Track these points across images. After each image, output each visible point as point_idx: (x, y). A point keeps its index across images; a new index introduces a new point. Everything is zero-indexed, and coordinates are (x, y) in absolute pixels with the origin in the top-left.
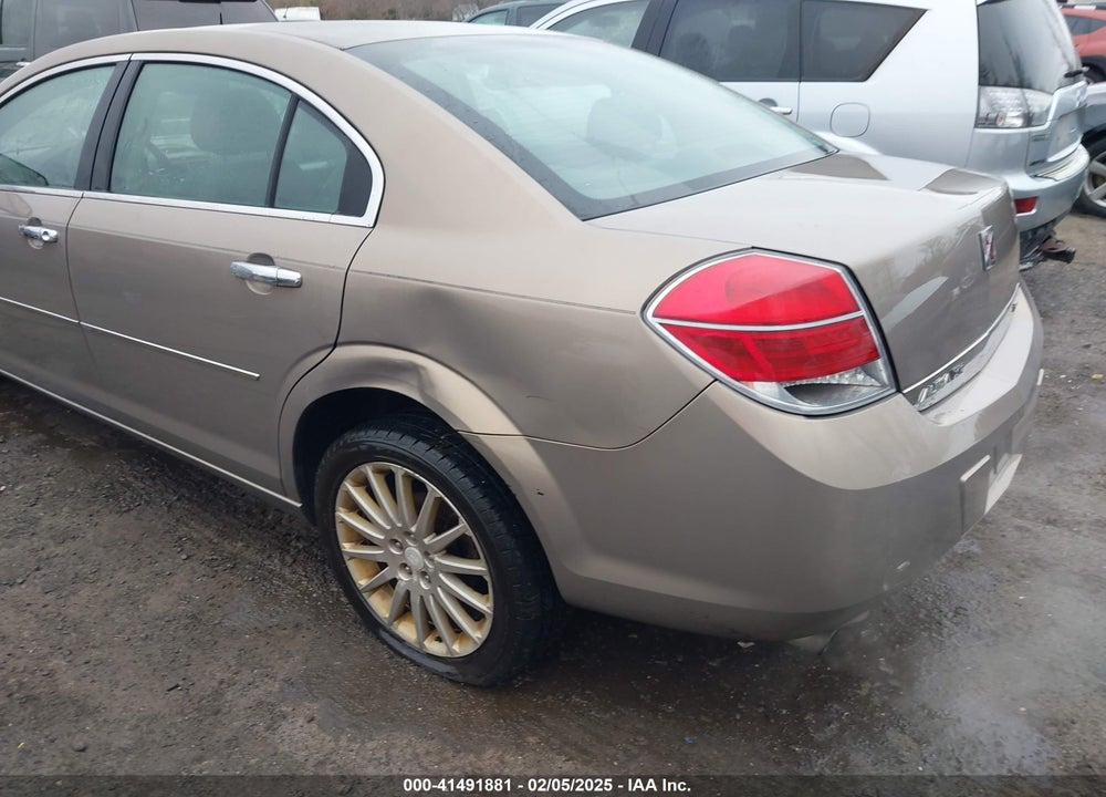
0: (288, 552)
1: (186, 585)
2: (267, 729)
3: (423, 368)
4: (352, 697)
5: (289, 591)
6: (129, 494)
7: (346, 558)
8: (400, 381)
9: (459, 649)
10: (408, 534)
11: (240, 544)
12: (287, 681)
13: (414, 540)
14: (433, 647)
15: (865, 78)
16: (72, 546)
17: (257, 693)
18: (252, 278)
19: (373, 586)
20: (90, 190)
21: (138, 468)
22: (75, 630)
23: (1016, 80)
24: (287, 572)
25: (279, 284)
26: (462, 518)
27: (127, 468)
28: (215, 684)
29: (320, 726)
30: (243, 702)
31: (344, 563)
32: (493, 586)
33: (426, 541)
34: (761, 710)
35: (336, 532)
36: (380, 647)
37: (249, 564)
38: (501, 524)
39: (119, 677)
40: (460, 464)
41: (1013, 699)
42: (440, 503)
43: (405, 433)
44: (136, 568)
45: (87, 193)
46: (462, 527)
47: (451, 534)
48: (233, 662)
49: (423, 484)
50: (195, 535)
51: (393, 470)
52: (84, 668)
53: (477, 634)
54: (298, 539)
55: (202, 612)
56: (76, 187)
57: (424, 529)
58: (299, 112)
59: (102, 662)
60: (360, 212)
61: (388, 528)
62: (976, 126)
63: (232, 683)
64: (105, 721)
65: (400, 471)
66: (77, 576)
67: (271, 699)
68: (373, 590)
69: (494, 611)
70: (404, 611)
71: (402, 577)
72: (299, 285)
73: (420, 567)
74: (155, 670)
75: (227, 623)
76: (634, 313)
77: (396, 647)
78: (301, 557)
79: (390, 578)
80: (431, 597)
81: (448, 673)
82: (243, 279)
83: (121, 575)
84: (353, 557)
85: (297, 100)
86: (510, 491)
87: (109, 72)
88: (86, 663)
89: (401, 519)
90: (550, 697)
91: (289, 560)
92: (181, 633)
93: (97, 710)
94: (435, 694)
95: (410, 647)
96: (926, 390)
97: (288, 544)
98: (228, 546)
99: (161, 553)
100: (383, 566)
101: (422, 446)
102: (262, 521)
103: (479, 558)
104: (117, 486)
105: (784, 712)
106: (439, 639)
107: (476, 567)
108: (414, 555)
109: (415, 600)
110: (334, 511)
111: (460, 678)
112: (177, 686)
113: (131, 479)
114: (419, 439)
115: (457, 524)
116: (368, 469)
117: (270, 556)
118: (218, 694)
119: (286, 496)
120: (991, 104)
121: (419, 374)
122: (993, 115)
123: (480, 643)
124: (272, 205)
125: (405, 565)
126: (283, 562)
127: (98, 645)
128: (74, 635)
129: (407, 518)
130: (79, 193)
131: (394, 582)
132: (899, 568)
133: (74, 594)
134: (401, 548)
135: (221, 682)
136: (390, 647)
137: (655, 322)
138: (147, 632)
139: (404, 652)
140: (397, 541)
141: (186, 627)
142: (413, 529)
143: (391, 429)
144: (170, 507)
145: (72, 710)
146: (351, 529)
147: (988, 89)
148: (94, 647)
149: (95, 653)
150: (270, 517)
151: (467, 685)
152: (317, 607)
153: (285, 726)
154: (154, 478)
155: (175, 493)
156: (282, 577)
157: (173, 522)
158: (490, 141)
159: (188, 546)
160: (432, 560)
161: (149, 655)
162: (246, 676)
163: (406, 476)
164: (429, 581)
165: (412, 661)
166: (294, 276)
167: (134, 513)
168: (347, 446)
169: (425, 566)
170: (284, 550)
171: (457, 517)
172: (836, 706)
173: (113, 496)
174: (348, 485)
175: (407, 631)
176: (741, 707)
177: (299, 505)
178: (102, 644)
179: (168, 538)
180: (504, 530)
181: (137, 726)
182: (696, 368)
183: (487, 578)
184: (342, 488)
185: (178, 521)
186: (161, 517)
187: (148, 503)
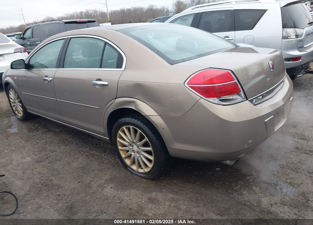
0: (106, 152)
1: (82, 161)
2: (101, 190)
3: (136, 102)
4: (121, 183)
5: (107, 161)
6: (67, 141)
7: (120, 150)
8: (131, 105)
9: (147, 170)
10: (134, 142)
11: (94, 151)
12: (106, 180)
13: (135, 144)
14: (141, 170)
15: (252, 29)
16: (55, 153)
17: (98, 183)
18: (97, 84)
19: (126, 157)
20: (59, 68)
21: (70, 136)
22: (56, 171)
23: (293, 26)
24: (106, 157)
25: (103, 85)
26: (146, 137)
27: (67, 136)
28: (89, 181)
29: (114, 189)
30: (96, 185)
31: (119, 152)
32: (154, 153)
33: (138, 144)
34: (221, 183)
35: (117, 144)
36: (128, 172)
37: (97, 155)
38: (154, 137)
39: (67, 180)
40: (145, 124)
41: (286, 179)
42: (141, 134)
43: (132, 118)
44: (70, 158)
45: (59, 69)
46: (146, 139)
47: (143, 141)
48: (93, 177)
49: (137, 130)
50: (83, 150)
51: (130, 127)
52: (59, 179)
53: (150, 166)
54: (108, 149)
55: (86, 166)
56: (56, 68)
57: (137, 141)
58: (107, 46)
59: (63, 177)
60: (121, 67)
61: (129, 141)
62: (282, 39)
63: (93, 181)
64: (64, 189)
65: (131, 127)
66: (56, 159)
67: (102, 184)
68: (126, 158)
69: (154, 159)
70: (133, 163)
71: (133, 153)
72: (107, 85)
73: (137, 151)
74: (75, 179)
75: (91, 169)
76: (182, 84)
77: (132, 172)
78: (109, 154)
79: (130, 154)
80: (139, 158)
81: (144, 176)
82: (95, 85)
83: (66, 159)
84: (121, 150)
85: (106, 43)
86: (156, 129)
87: (63, 40)
88: (59, 178)
89: (132, 139)
90: (169, 181)
91: (106, 154)
92: (81, 171)
93: (62, 187)
94: (141, 181)
95: (135, 171)
96: (255, 100)
97: (106, 151)
98: (91, 152)
99: (75, 154)
100: (128, 151)
101: (136, 120)
102: (99, 146)
103: (150, 147)
104: (64, 140)
105: (227, 183)
106: (142, 169)
107: (150, 149)
108: (135, 148)
109: (136, 159)
110: (117, 139)
111: (147, 177)
112: (80, 182)
113: (68, 138)
114: (135, 119)
115: (145, 139)
116: (124, 128)
117: (101, 154)
118: (90, 183)
119: (105, 137)
120: (286, 33)
121: (135, 103)
122: (287, 36)
123: (151, 168)
124: (101, 68)
125: (133, 151)
126: (105, 155)
127: (62, 174)
128: (56, 172)
129: (133, 139)
130: (56, 69)
131: (131, 155)
132: (249, 142)
133: (55, 163)
134: (132, 147)
135: (90, 181)
136: (131, 172)
137: (187, 86)
138: (73, 171)
139: (134, 172)
140: (131, 145)
141: (82, 169)
142: (135, 141)
143: (129, 117)
144: (77, 144)
145: (56, 187)
146: (121, 143)
147: (285, 29)
148: (61, 174)
149: (61, 176)
150: (101, 145)
151: (149, 179)
152: (113, 164)
153: (105, 189)
154: (73, 138)
155: (78, 141)
156: (104, 158)
157: (78, 147)
158: (150, 49)
159: (82, 152)
160: (139, 149)
161: (73, 176)
162: (96, 179)
163: (133, 128)
164: (139, 154)
165: (136, 174)
166: (106, 83)
167: (69, 146)
168: (119, 122)
169: (138, 150)
170: (105, 152)
171: (144, 136)
172: (240, 182)
173: (63, 142)
174: (120, 132)
175: (134, 167)
176: (216, 182)
177: (108, 139)
178: (63, 174)
179: (77, 151)
180: (155, 139)
181: (71, 190)
182: (197, 96)
183: (152, 151)
184: (118, 133)
185: (79, 147)
186: (75, 146)
187: (72, 143)
